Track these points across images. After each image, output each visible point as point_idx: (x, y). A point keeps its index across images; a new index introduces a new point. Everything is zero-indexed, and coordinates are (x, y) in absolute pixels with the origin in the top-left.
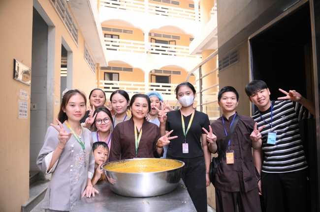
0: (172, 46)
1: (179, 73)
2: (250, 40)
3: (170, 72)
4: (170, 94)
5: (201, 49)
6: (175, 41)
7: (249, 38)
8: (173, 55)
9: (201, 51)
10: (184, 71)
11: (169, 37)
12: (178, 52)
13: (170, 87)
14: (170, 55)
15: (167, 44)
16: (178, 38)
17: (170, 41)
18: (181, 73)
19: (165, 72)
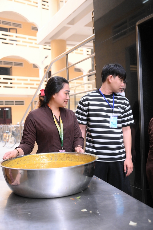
0: (13, 34)
1: (20, 64)
2: (138, 25)
3: (11, 63)
4: (11, 87)
5: (50, 39)
6: (16, 29)
7: (138, 23)
8: (15, 45)
9: (49, 41)
10: (26, 62)
11: (9, 24)
12: (19, 41)
13: (11, 79)
14: (11, 44)
15: (7, 31)
16: (19, 26)
17: (10, 29)
18: (23, 64)
19: (5, 63)
